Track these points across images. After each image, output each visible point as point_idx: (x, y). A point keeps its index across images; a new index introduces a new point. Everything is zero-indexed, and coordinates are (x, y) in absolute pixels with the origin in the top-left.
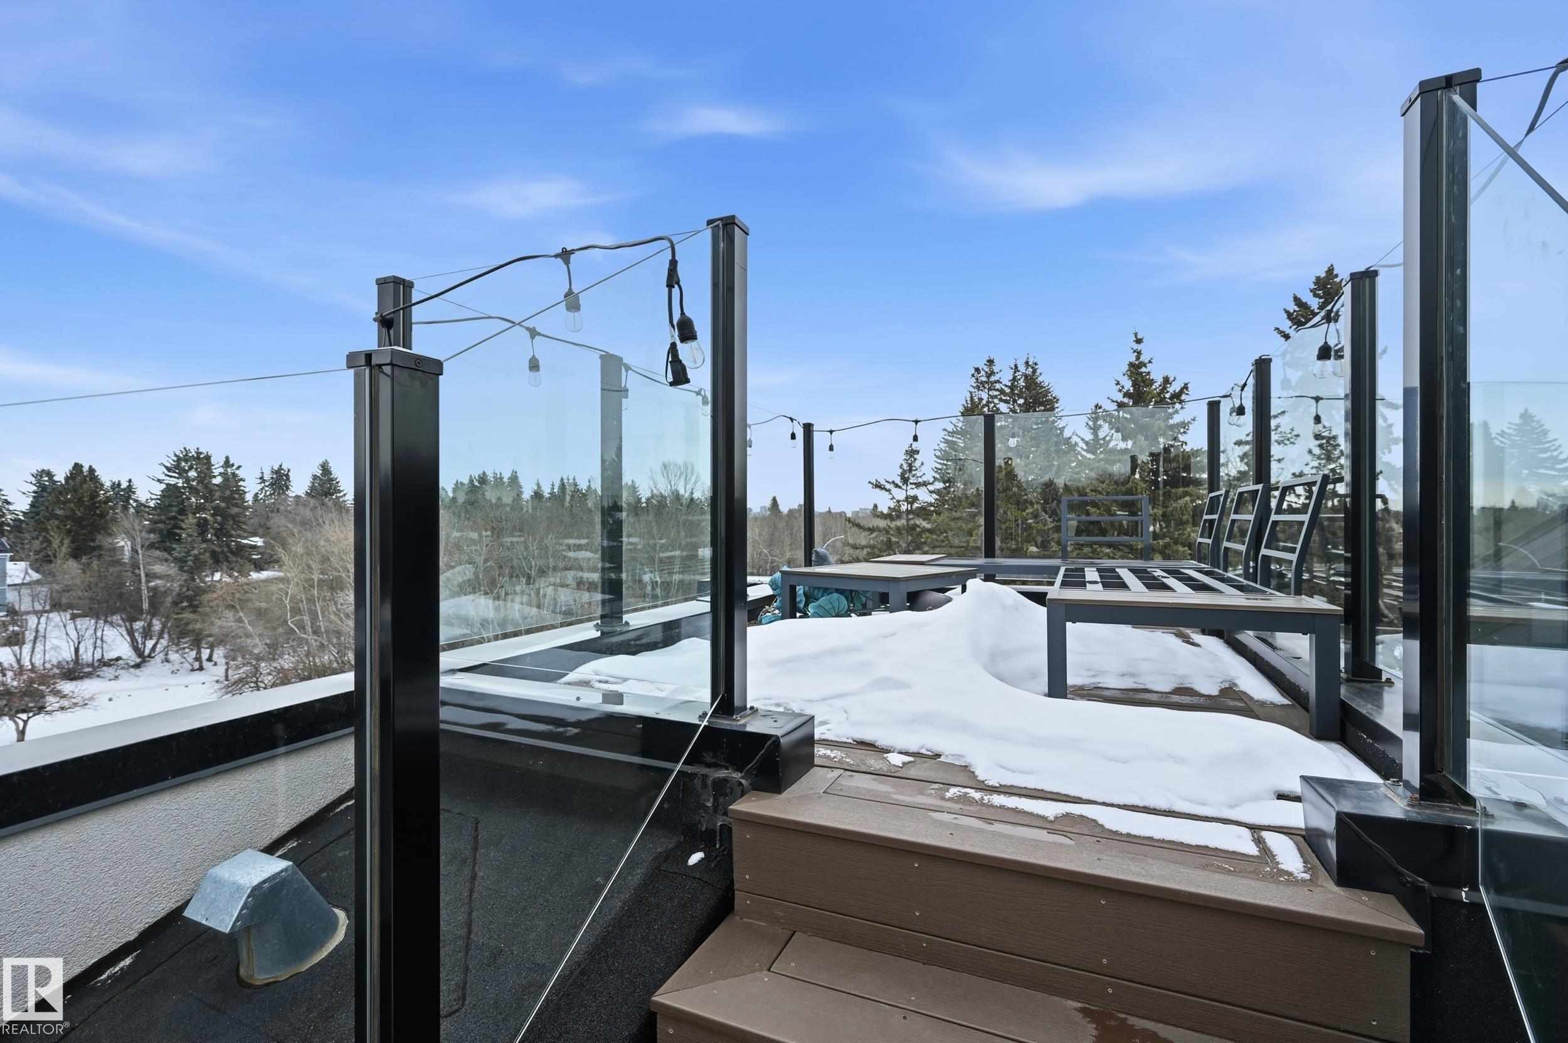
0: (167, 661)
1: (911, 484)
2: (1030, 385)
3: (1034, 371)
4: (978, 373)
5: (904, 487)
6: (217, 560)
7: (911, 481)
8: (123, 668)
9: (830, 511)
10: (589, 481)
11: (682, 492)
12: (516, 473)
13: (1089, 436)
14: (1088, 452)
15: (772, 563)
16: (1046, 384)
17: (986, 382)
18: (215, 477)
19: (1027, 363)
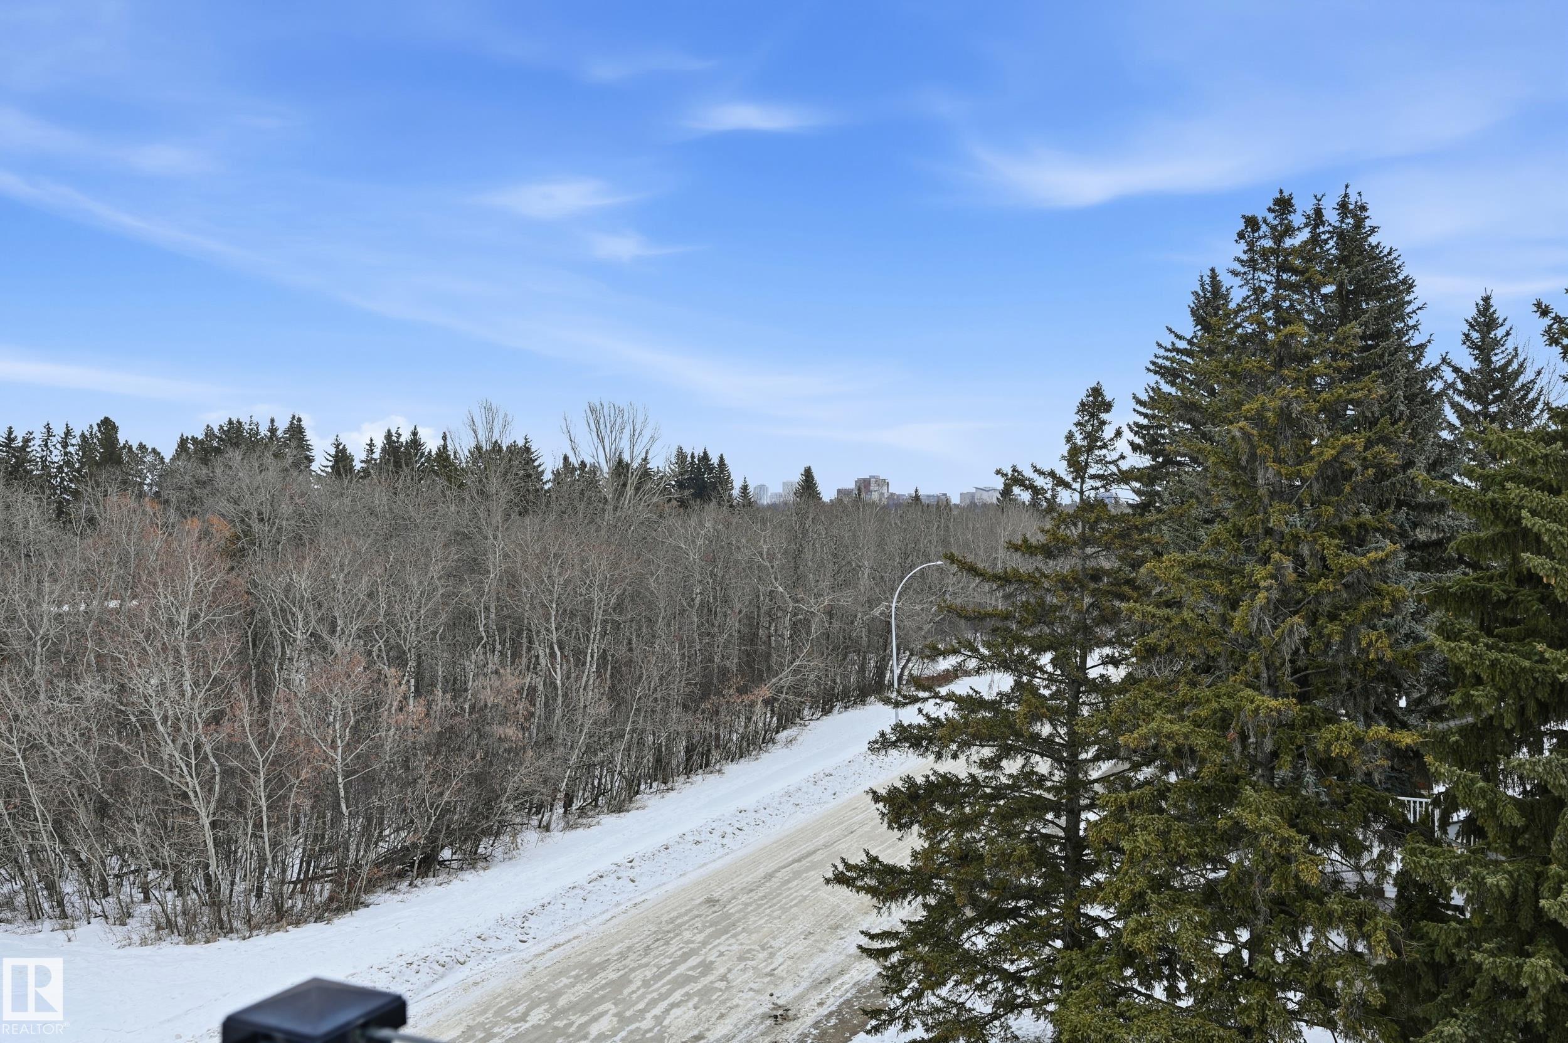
1: (1093, 477)
2: (1351, 253)
3: (1359, 223)
4: (1254, 231)
5: (1077, 486)
7: (1092, 471)
9: (917, 498)
10: (445, 438)
11: (626, 458)
12: (299, 420)
13: (1468, 362)
14: (1468, 398)
15: (795, 615)
16: (1385, 252)
17: (1273, 251)
19: (1343, 206)
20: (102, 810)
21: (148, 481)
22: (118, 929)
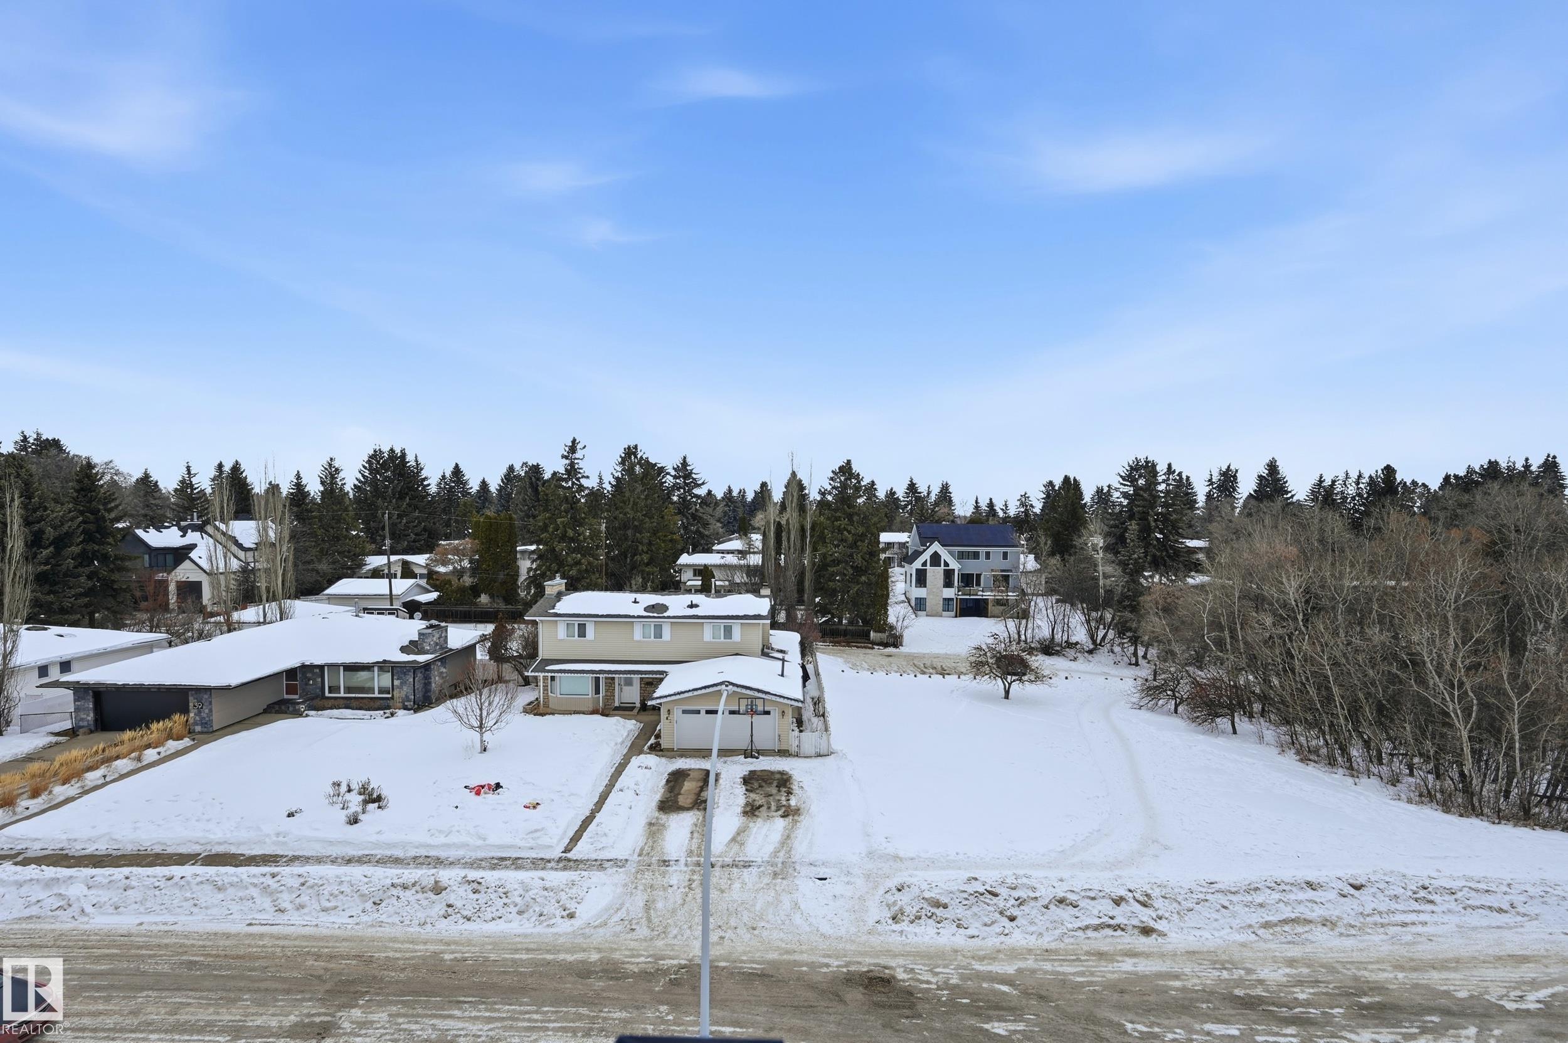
0: (1112, 651)
6: (1157, 564)
8: (1080, 652)
18: (1159, 483)
20: (1380, 709)
21: (1418, 504)
22: (1391, 788)
